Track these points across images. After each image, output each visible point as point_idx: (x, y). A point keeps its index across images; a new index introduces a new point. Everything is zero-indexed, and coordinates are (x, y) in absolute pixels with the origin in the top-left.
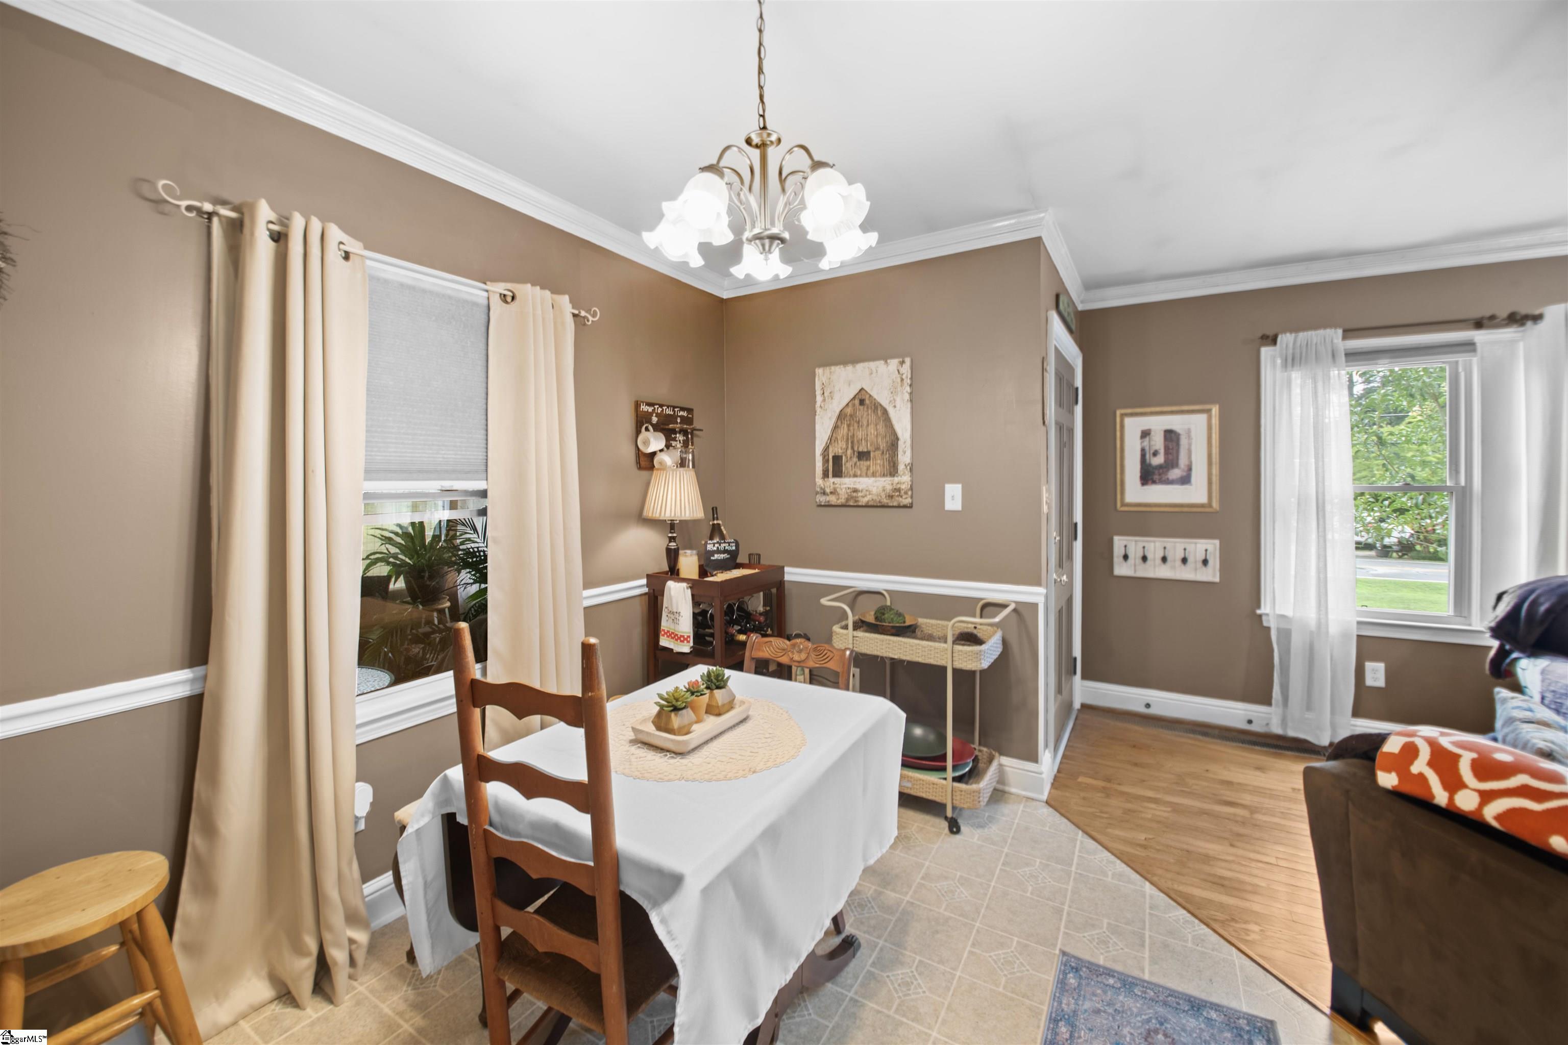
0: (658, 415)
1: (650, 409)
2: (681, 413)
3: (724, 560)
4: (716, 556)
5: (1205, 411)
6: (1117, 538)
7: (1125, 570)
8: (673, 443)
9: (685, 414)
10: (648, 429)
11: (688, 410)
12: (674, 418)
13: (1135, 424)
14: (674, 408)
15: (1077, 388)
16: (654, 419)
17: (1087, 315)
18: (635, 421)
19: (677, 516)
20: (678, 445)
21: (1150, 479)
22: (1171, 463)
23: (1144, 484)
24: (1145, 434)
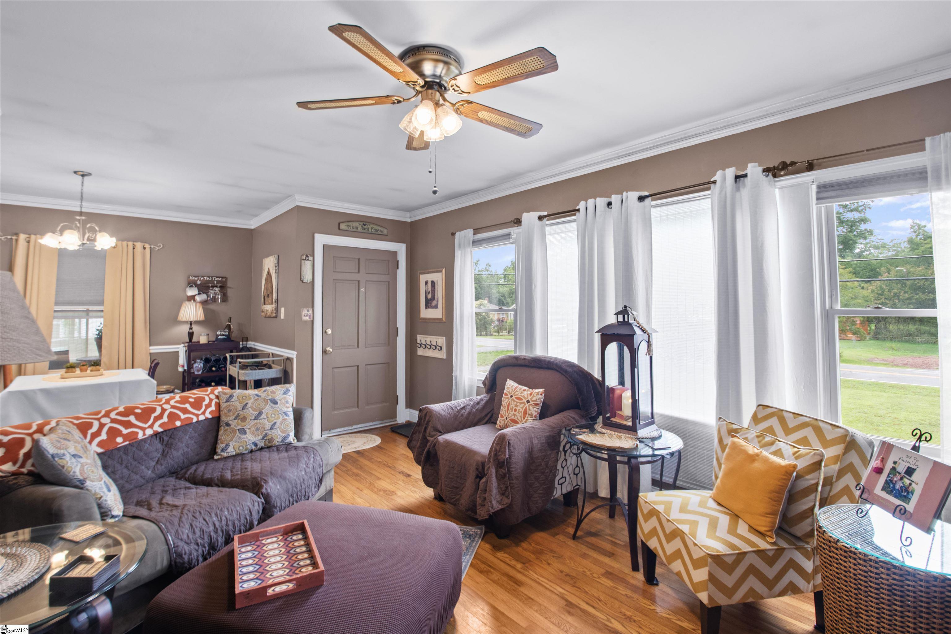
0: (200, 280)
1: (196, 279)
2: (217, 279)
3: (223, 339)
4: (220, 337)
5: (441, 271)
6: (418, 336)
7: (420, 352)
8: (211, 291)
9: (220, 279)
10: (192, 286)
11: (222, 278)
12: (212, 281)
13: (423, 278)
14: (212, 277)
15: (398, 261)
16: (199, 282)
17: (413, 224)
18: (187, 283)
19: (192, 320)
20: (215, 292)
21: (428, 306)
22: (433, 298)
23: (426, 308)
24: (426, 283)
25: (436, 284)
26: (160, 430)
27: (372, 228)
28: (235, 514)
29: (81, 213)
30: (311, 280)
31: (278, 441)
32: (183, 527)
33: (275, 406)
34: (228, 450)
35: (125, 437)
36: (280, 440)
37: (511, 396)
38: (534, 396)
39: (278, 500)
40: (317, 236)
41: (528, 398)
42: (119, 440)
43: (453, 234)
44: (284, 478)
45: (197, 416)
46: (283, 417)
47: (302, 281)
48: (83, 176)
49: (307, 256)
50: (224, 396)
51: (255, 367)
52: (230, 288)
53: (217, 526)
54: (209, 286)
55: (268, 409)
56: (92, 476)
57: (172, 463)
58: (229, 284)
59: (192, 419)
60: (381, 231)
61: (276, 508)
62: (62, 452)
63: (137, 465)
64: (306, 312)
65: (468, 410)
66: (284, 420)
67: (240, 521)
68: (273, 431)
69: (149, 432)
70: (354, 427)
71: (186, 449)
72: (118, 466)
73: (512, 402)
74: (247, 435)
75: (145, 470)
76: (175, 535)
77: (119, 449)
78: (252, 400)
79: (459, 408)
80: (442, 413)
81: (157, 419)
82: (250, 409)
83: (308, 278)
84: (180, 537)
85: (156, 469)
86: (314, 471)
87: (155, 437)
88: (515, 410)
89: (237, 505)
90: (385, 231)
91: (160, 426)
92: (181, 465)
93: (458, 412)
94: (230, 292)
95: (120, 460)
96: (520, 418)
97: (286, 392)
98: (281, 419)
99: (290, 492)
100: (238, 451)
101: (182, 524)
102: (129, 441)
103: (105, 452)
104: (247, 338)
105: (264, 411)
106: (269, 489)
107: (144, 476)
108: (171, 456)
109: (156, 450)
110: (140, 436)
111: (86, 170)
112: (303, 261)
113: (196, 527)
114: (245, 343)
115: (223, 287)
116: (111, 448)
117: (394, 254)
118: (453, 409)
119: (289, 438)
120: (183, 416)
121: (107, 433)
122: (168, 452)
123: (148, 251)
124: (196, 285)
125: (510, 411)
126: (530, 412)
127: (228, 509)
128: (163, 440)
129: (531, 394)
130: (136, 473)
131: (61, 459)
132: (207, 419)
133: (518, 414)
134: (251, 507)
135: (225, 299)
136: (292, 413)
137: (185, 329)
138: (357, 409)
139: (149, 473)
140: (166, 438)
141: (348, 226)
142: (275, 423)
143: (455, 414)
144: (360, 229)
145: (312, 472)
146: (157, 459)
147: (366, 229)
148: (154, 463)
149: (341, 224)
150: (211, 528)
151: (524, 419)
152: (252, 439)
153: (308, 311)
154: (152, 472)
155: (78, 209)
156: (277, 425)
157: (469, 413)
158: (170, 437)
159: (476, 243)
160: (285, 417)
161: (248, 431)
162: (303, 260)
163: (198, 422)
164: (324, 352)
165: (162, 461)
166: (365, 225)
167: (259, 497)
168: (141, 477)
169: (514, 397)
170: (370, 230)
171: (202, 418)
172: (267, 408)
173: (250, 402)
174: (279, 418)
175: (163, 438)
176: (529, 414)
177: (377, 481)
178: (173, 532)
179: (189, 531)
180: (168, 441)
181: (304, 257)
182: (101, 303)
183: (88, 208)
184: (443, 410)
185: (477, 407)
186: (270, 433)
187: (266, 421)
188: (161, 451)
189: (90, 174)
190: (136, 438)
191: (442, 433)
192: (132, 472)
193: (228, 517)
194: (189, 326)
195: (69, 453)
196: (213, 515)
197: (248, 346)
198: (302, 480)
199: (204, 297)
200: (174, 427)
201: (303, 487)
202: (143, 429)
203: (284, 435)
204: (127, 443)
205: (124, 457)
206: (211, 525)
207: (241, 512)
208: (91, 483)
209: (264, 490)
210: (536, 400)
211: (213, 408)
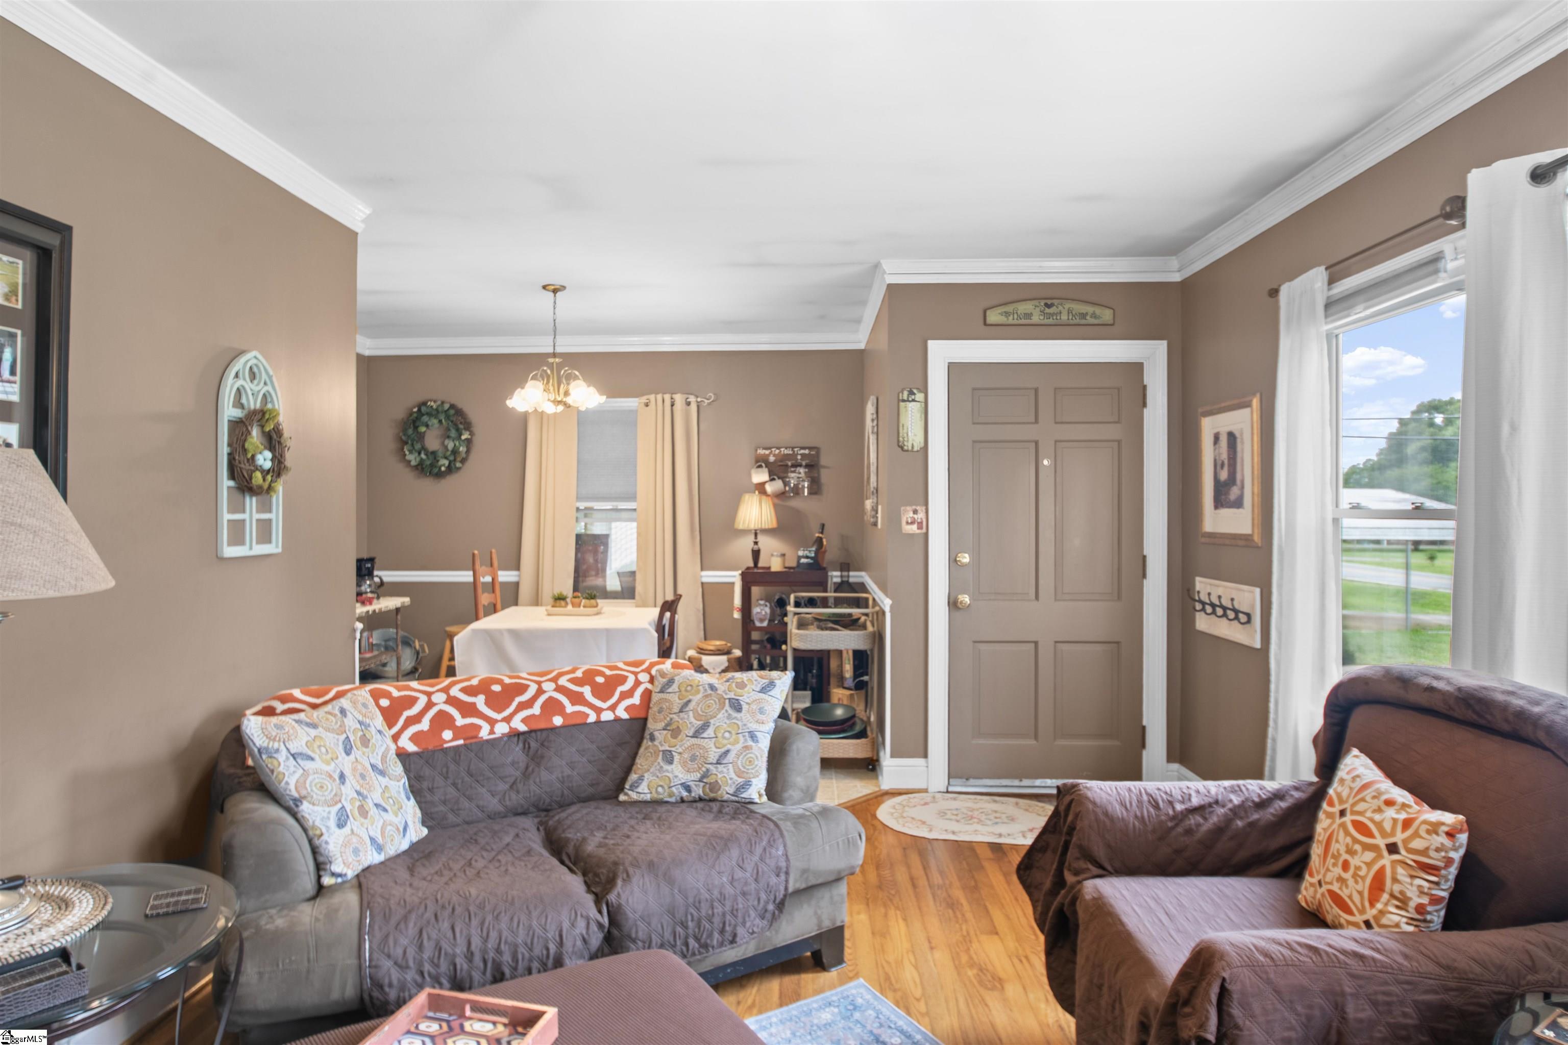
0: (774, 455)
1: (767, 452)
2: (802, 451)
4: (803, 561)
5: (1248, 405)
6: (1198, 579)
7: (1203, 623)
8: (793, 475)
9: (807, 452)
10: (760, 466)
11: (810, 448)
12: (794, 455)
13: (1209, 426)
14: (793, 448)
15: (1145, 387)
16: (772, 459)
17: (1185, 285)
18: (753, 461)
19: (756, 527)
20: (797, 476)
21: (1220, 502)
22: (1232, 479)
23: (1216, 507)
24: (1217, 438)
25: (1239, 441)
26: (523, 728)
27: (1069, 311)
28: (522, 932)
29: (554, 355)
30: (922, 445)
31: (727, 791)
32: (401, 932)
33: (735, 714)
34: (640, 790)
35: (458, 732)
36: (731, 791)
37: (1342, 813)
38: (1416, 835)
39: (642, 925)
40: (934, 346)
41: (1393, 834)
42: (447, 735)
43: (1274, 293)
44: (671, 882)
45: (598, 711)
46: (746, 740)
47: (902, 448)
48: (555, 291)
49: (911, 393)
50: (660, 679)
51: (831, 625)
52: (825, 467)
53: (473, 947)
54: (787, 466)
55: (720, 720)
56: (316, 794)
57: (538, 791)
58: (823, 461)
59: (587, 715)
60: (1094, 316)
61: (634, 941)
62: (276, 745)
63: (473, 785)
64: (911, 514)
65: (1214, 819)
66: (746, 748)
67: (531, 950)
68: (720, 767)
69: (502, 729)
70: (1026, 782)
71: (567, 771)
72: (440, 781)
73: (1342, 834)
74: (673, 766)
75: (488, 796)
76: (380, 944)
77: (445, 751)
78: (700, 696)
79: (1179, 807)
80: (1118, 811)
81: (522, 706)
82: (691, 713)
83: (914, 438)
84: (386, 950)
85: (507, 798)
86: (756, 880)
87: (516, 738)
88: (1346, 866)
89: (535, 914)
90: (1107, 315)
91: (524, 721)
92: (558, 799)
93: (1173, 818)
94: (825, 476)
95: (444, 770)
96: (1357, 898)
97: (766, 689)
98: (739, 746)
99: (680, 915)
100: (655, 796)
101: (402, 926)
102: (465, 740)
103: (422, 752)
104: (848, 564)
105: (712, 721)
106: (624, 897)
107: (483, 807)
108: (538, 780)
109: (513, 763)
110: (484, 734)
111: (557, 281)
112: (902, 404)
113: (429, 938)
114: (845, 573)
115: (813, 466)
116: (430, 748)
117: (1136, 369)
118: (1156, 806)
119: (750, 791)
120: (570, 708)
121: (432, 721)
122: (533, 771)
123: (694, 407)
124: (768, 464)
125: (1330, 861)
126: (1397, 888)
127: (512, 919)
128: (529, 747)
129: (1407, 824)
130: (470, 799)
131: (271, 757)
132: (617, 720)
133: (1351, 882)
134: (566, 925)
135: (816, 488)
136: (769, 738)
137: (747, 543)
138: (1033, 742)
139: (494, 804)
140: (533, 744)
141: (1007, 314)
142: (728, 751)
143: (1161, 822)
144: (1036, 319)
145: (751, 881)
146: (512, 780)
147: (1052, 315)
148: (507, 786)
149: (988, 313)
150: (460, 950)
151: (1372, 905)
152: (681, 776)
153: (915, 512)
154: (500, 801)
155: (551, 350)
156: (731, 757)
157: (1219, 831)
158: (542, 745)
159: (1331, 306)
160: (750, 743)
161: (677, 757)
162: (904, 401)
163: (598, 722)
164: (953, 604)
165: (520, 786)
166: (1048, 306)
167: (600, 912)
168: (478, 807)
169: (1348, 819)
170: (1064, 317)
171: (607, 716)
172: (720, 716)
173: (696, 698)
174: (736, 742)
175: (529, 744)
176: (1392, 896)
177: (983, 938)
178: (378, 935)
179: (412, 943)
180: (537, 751)
181: (906, 393)
182: (632, 497)
183: (567, 345)
184: (1122, 804)
185: (1256, 816)
186: (715, 772)
187: (712, 745)
188: (522, 765)
189: (564, 288)
190: (476, 737)
191: (1104, 872)
192: (464, 794)
193: (505, 934)
194: (751, 538)
195: (288, 749)
196: (475, 922)
197: (851, 580)
198: (716, 893)
199: (778, 485)
200: (549, 726)
201: (719, 909)
202: (492, 722)
203: (740, 780)
204: (461, 742)
205: (452, 767)
206: (461, 940)
207: (539, 931)
208: (311, 806)
209: (612, 897)
210: (1424, 852)
211: (636, 700)
